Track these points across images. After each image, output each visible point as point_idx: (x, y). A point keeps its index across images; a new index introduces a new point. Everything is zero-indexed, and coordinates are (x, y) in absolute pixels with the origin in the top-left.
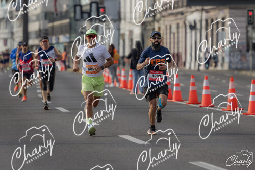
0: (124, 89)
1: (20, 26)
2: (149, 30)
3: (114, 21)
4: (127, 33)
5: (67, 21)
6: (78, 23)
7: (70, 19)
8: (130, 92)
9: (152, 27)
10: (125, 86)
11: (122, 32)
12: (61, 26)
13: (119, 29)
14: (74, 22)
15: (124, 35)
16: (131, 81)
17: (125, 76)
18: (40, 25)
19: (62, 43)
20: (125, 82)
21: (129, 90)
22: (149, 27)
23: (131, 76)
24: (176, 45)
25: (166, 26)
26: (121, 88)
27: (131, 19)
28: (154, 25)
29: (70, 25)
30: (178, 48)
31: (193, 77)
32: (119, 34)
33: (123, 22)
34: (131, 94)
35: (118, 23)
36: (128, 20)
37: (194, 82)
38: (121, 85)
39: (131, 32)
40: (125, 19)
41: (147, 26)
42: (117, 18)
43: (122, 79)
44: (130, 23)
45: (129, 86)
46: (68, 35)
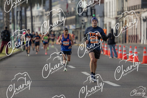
0: (106, 55)
1: (48, 20)
3: (101, 17)
4: (108, 24)
5: (74, 17)
6: (80, 18)
7: (76, 16)
9: (122, 20)
10: (107, 54)
11: (105, 23)
12: (71, 20)
13: (103, 21)
14: (78, 18)
15: (106, 25)
17: (106, 48)
19: (71, 30)
20: (107, 51)
21: (109, 56)
22: (120, 20)
24: (135, 31)
25: (130, 20)
26: (105, 54)
27: (110, 16)
28: (123, 19)
29: (76, 19)
30: (137, 32)
31: (145, 48)
32: (104, 24)
33: (105, 17)
34: (110, 58)
35: (103, 18)
36: (108, 16)
37: (145, 51)
38: (105, 53)
39: (110, 23)
40: (107, 16)
42: (102, 15)
43: (105, 49)
44: (110, 18)
46: (74, 25)
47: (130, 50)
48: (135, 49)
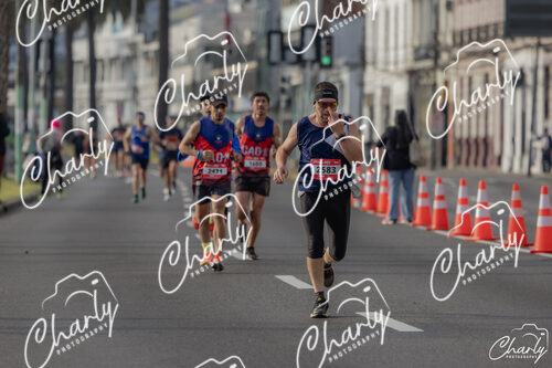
0: (371, 212)
1: (152, 75)
2: (425, 86)
3: (352, 66)
4: (378, 93)
5: (250, 65)
6: (275, 69)
7: (259, 60)
8: (382, 219)
9: (430, 81)
10: (373, 207)
11: (368, 89)
13: (361, 84)
14: (265, 68)
15: (371, 96)
16: (386, 195)
17: (371, 185)
18: (194, 73)
19: (240, 113)
20: (373, 197)
21: (380, 215)
22: (424, 81)
23: (386, 184)
24: (482, 121)
25: (462, 80)
26: (364, 211)
27: (387, 63)
28: (435, 77)
29: (258, 73)
30: (486, 127)
31: (517, 188)
32: (362, 96)
33: (369, 69)
34: (384, 222)
35: (358, 71)
36: (380, 65)
37: (519, 198)
38: (365, 204)
39: (386, 91)
40: (374, 63)
41: (420, 78)
42: (356, 59)
43: (367, 190)
44: (385, 71)
45: (380, 205)
47: (460, 196)
48: (480, 191)
